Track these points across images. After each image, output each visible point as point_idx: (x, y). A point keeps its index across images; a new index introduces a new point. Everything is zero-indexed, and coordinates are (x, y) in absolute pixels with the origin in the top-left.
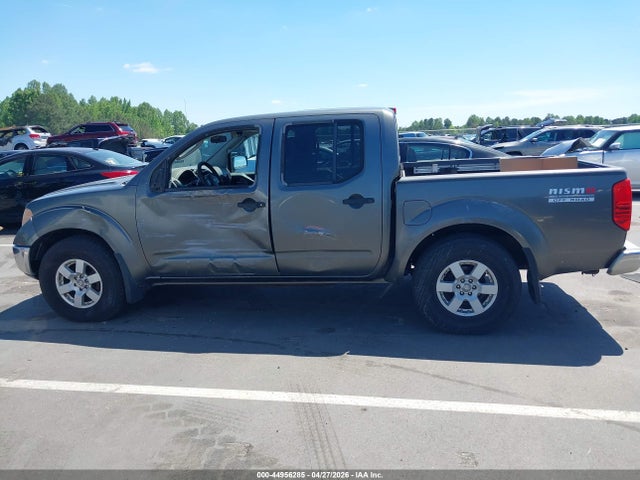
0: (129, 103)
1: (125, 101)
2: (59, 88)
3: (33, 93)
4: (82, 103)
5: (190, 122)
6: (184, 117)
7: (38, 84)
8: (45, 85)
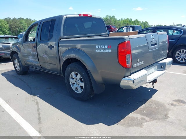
0: (131, 20)
1: (130, 19)
2: (113, 17)
3: (107, 18)
4: (119, 21)
5: (150, 25)
6: (148, 23)
7: (108, 16)
8: (110, 16)
